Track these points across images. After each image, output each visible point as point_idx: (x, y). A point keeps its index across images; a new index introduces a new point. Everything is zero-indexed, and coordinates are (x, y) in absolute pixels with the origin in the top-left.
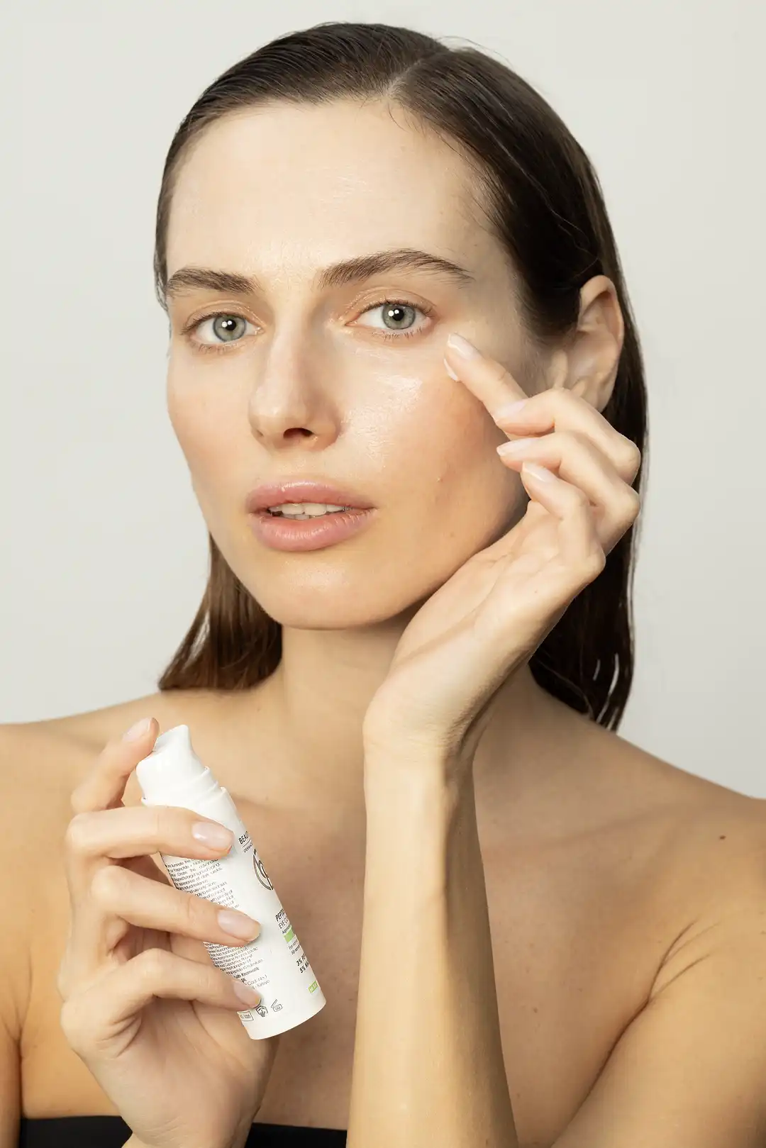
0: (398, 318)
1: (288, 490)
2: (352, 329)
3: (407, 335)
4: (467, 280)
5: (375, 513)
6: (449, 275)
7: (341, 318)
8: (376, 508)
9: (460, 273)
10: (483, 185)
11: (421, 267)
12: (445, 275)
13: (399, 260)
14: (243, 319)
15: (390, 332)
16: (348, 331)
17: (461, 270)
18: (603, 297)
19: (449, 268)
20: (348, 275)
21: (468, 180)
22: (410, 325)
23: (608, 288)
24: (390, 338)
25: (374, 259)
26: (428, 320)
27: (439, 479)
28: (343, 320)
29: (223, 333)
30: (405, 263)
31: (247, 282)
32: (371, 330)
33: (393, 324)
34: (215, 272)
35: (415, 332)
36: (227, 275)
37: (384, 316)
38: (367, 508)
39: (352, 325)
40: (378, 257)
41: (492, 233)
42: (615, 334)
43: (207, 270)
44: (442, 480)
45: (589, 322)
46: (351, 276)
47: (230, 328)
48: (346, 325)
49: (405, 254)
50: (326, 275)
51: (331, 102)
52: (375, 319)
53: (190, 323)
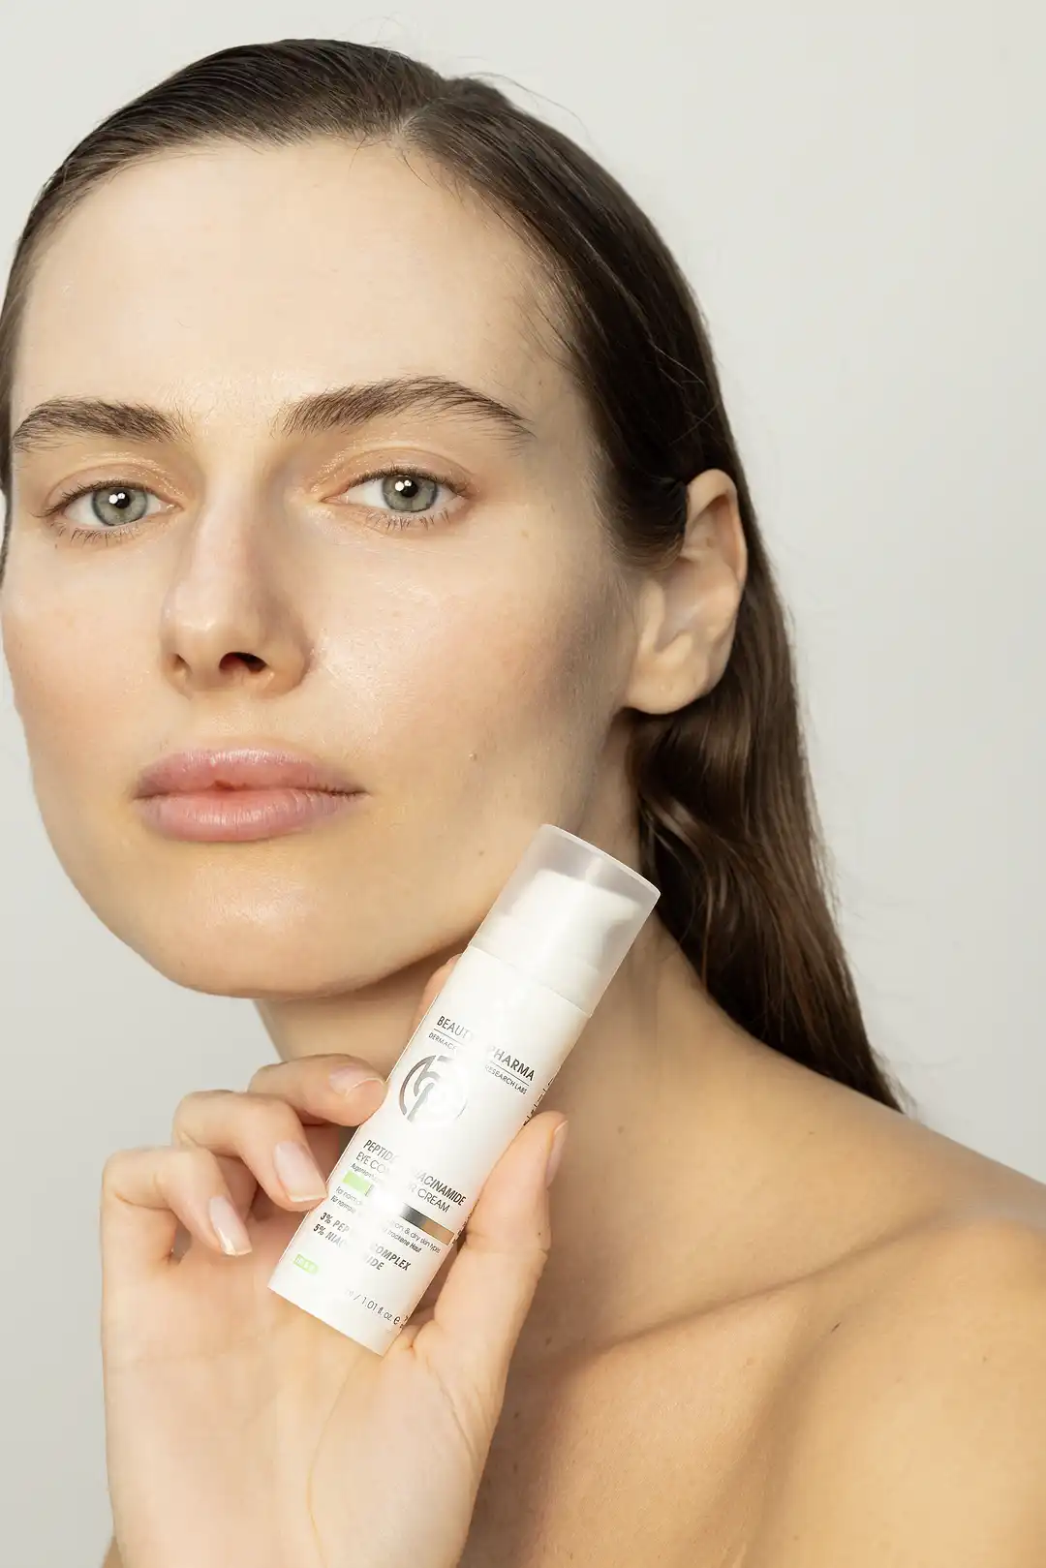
0: (409, 493)
1: (221, 764)
2: (333, 507)
3: (423, 520)
4: (525, 437)
5: (364, 801)
6: (499, 425)
7: (315, 488)
8: (369, 794)
9: (516, 422)
10: (553, 289)
11: (455, 407)
12: (492, 425)
13: (421, 393)
14: (144, 491)
15: (396, 516)
16: (324, 510)
17: (518, 418)
18: (718, 503)
19: (501, 413)
20: (334, 415)
21: (528, 276)
22: (428, 507)
23: (727, 491)
24: (395, 524)
25: (379, 390)
26: (459, 501)
27: (471, 755)
28: (318, 492)
29: (109, 513)
30: (428, 400)
31: (162, 420)
32: (366, 510)
33: (399, 502)
34: (109, 403)
35: (437, 517)
36: (127, 409)
37: (386, 491)
38: (356, 792)
39: (331, 501)
40: (386, 388)
41: (565, 367)
42: (734, 569)
43: (94, 401)
44: (475, 757)
45: (697, 542)
46: (338, 417)
47: (122, 505)
48: (323, 500)
49: (430, 385)
50: (298, 412)
51: (309, 141)
52: (372, 495)
53: (56, 499)
